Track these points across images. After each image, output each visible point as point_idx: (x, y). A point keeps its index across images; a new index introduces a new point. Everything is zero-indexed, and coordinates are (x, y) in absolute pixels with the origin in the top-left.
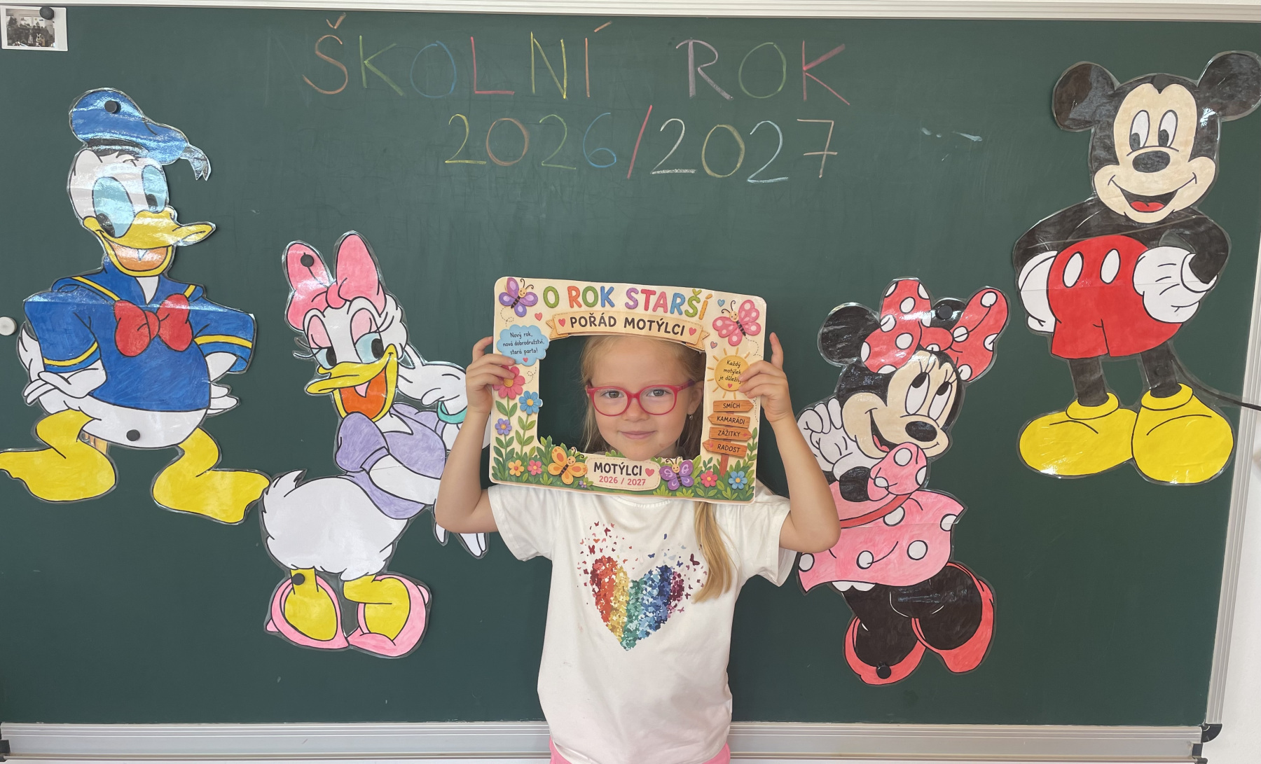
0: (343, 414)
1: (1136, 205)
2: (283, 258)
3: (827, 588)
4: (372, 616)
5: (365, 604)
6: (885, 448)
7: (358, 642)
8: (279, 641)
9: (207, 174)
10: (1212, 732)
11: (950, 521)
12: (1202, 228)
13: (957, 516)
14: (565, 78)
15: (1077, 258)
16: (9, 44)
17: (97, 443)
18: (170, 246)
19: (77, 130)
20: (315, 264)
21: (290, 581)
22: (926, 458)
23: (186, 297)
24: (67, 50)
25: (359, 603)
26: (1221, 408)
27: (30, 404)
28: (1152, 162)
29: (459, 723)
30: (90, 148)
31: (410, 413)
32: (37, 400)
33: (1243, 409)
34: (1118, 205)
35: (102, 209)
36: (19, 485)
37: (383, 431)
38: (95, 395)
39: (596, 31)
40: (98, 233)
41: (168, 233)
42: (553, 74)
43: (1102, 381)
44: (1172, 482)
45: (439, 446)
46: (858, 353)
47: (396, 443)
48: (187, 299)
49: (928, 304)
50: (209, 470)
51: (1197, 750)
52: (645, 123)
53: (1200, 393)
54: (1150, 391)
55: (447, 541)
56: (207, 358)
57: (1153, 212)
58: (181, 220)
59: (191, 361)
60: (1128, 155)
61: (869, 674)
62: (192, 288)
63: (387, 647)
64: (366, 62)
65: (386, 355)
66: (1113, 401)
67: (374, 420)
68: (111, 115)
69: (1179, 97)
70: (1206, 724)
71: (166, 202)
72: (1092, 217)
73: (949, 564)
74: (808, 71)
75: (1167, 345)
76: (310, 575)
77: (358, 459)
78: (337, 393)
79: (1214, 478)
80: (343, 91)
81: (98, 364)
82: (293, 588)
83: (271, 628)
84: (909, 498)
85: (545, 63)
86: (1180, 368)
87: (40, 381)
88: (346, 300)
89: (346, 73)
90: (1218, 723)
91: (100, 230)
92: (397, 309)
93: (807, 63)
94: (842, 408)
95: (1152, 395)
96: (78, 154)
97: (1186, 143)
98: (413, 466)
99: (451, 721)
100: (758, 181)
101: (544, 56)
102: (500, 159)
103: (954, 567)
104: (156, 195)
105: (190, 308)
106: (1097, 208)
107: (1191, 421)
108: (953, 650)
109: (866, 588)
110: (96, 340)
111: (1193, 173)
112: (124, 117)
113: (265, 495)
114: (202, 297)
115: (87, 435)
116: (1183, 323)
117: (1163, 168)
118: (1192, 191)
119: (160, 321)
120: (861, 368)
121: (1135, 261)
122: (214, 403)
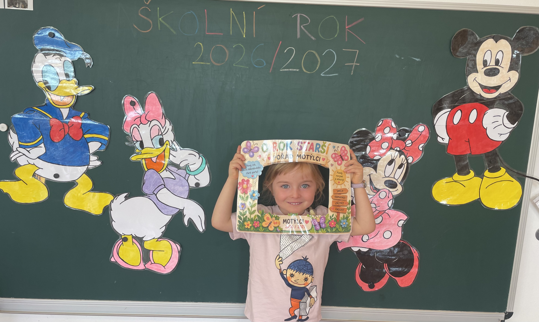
0: (146, 170)
1: (485, 90)
2: (123, 102)
3: (349, 249)
4: (156, 257)
5: (153, 251)
7: (149, 267)
8: (116, 265)
9: (91, 64)
10: (509, 315)
11: (402, 223)
12: (511, 101)
13: (405, 221)
14: (245, 28)
15: (459, 112)
16: (8, 7)
17: (41, 179)
18: (74, 95)
19: (37, 44)
20: (136, 105)
21: (121, 240)
22: (393, 196)
23: (80, 117)
24: (33, 10)
25: (150, 250)
26: (517, 178)
27: (12, 161)
28: (492, 72)
29: (191, 302)
30: (41, 52)
31: (174, 170)
32: (16, 159)
33: (527, 179)
34: (477, 90)
35: (46, 79)
36: (6, 196)
37: (163, 177)
38: (40, 158)
39: (258, 9)
40: (44, 89)
41: (74, 89)
42: (240, 26)
43: (468, 165)
44: (496, 209)
45: (186, 185)
46: (365, 149)
47: (169, 183)
49: (395, 130)
50: (88, 192)
52: (278, 49)
53: (508, 171)
54: (488, 170)
55: (188, 225)
56: (89, 144)
57: (492, 93)
58: (79, 84)
59: (82, 145)
60: (482, 69)
61: (365, 287)
62: (83, 113)
63: (162, 270)
64: (160, 19)
65: (165, 145)
66: (472, 173)
67: (159, 173)
68: (50, 38)
69: (504, 45)
70: (506, 312)
71: (73, 77)
73: (400, 241)
74: (347, 29)
75: (496, 151)
76: (130, 238)
77: (152, 189)
78: (143, 160)
79: (513, 207)
80: (150, 31)
81: (42, 145)
82: (122, 243)
83: (113, 260)
84: (384, 212)
85: (236, 22)
86: (501, 160)
87: (17, 151)
88: (149, 121)
89: (152, 23)
90: (511, 311)
92: (170, 125)
93: (348, 25)
96: (36, 54)
97: (507, 64)
98: (175, 193)
99: (188, 302)
100: (325, 75)
101: (236, 18)
102: (216, 63)
103: (403, 242)
104: (69, 73)
105: (82, 122)
106: (468, 91)
107: (504, 183)
108: (401, 278)
109: (365, 250)
110: (42, 135)
111: (509, 78)
112: (56, 39)
113: (112, 203)
114: (87, 117)
115: (37, 175)
116: (503, 141)
117: (497, 75)
118: (509, 85)
119: (69, 128)
120: (366, 157)
121: (483, 114)
122: (91, 164)
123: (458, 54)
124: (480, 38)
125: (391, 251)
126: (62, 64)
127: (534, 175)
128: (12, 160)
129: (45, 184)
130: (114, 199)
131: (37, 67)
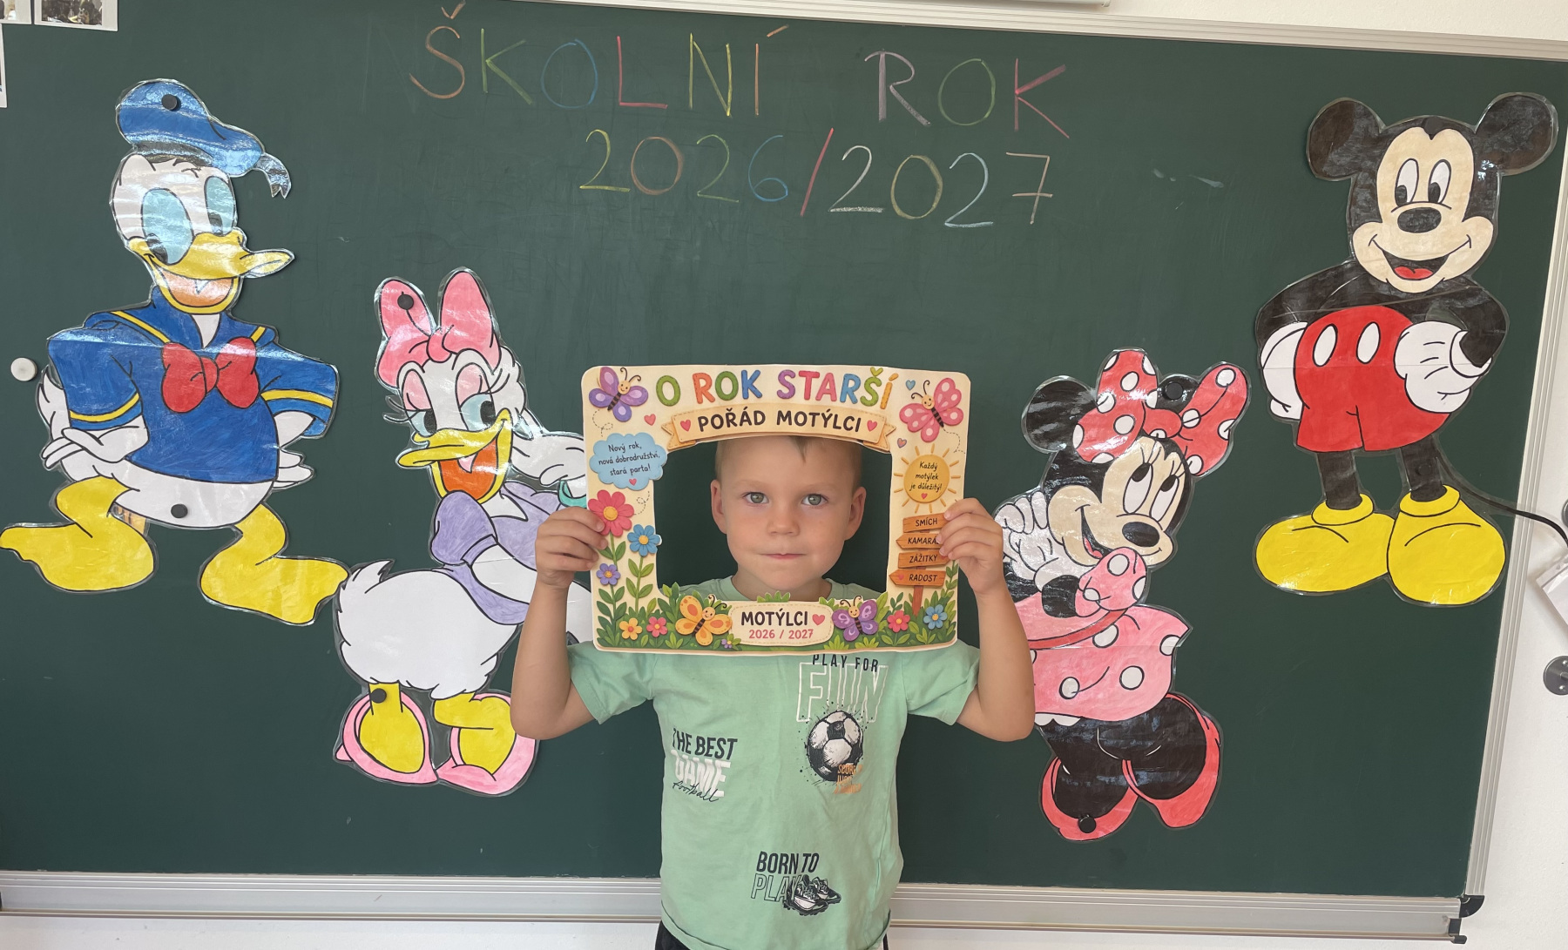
0: (443, 493)
1: (1400, 271)
4: (468, 747)
5: (460, 728)
6: (1097, 553)
7: (449, 776)
8: (350, 769)
9: (286, 189)
10: (1472, 905)
11: (1171, 644)
12: (1472, 302)
13: (1180, 639)
14: (730, 91)
15: (1330, 331)
16: (44, 19)
17: (132, 517)
18: (235, 277)
19: (127, 130)
20: (415, 307)
21: (368, 698)
22: (1146, 567)
23: (252, 341)
24: (116, 30)
25: (453, 727)
26: (1491, 516)
27: (49, 468)
28: (1420, 221)
29: (571, 878)
30: (140, 153)
31: (525, 493)
32: (59, 463)
33: (1518, 518)
34: (1379, 269)
35: (153, 230)
36: (30, 571)
37: (491, 516)
38: (133, 459)
39: (769, 36)
41: (234, 261)
42: (715, 85)
43: (1355, 481)
44: (1433, 603)
46: (1067, 434)
48: (255, 344)
49: (1154, 383)
50: (273, 556)
51: (1454, 926)
52: (824, 149)
53: (1467, 497)
54: (1410, 494)
56: (277, 418)
57: (1420, 280)
58: (251, 245)
59: (256, 421)
60: (1392, 211)
61: (1069, 828)
62: (261, 330)
63: (485, 783)
64: (487, 61)
65: (498, 424)
66: (1367, 503)
67: (480, 501)
68: (169, 112)
69: (1453, 145)
70: (1465, 895)
71: (233, 223)
72: (1350, 282)
73: (1168, 696)
74: (1019, 96)
75: (1432, 439)
76: (393, 691)
77: (459, 549)
78: (435, 467)
80: (458, 94)
81: (139, 421)
82: (371, 707)
83: (341, 755)
84: (1123, 614)
85: (706, 73)
86: (1446, 467)
87: (64, 439)
88: (452, 353)
89: (463, 74)
90: (1479, 894)
91: (149, 255)
92: (513, 366)
93: (1019, 87)
94: (1048, 502)
95: (1413, 497)
96: (125, 158)
97: (1460, 199)
98: (526, 560)
99: (561, 876)
100: (957, 226)
101: (705, 62)
102: (647, 187)
103: (1174, 699)
104: (220, 214)
106: (1354, 273)
107: (1456, 530)
108: (1170, 800)
109: (1069, 722)
110: (138, 391)
111: (1468, 236)
112: (185, 114)
113: (342, 589)
114: (273, 341)
115: (120, 509)
116: (1450, 413)
117: (1434, 228)
118: (1465, 257)
119: (218, 370)
120: (1072, 456)
121: (1397, 338)
122: (282, 475)
123: (1325, 169)
125: (1140, 726)
126: (200, 186)
127: (1537, 508)
129: (146, 536)
130: (348, 577)
131: (125, 195)
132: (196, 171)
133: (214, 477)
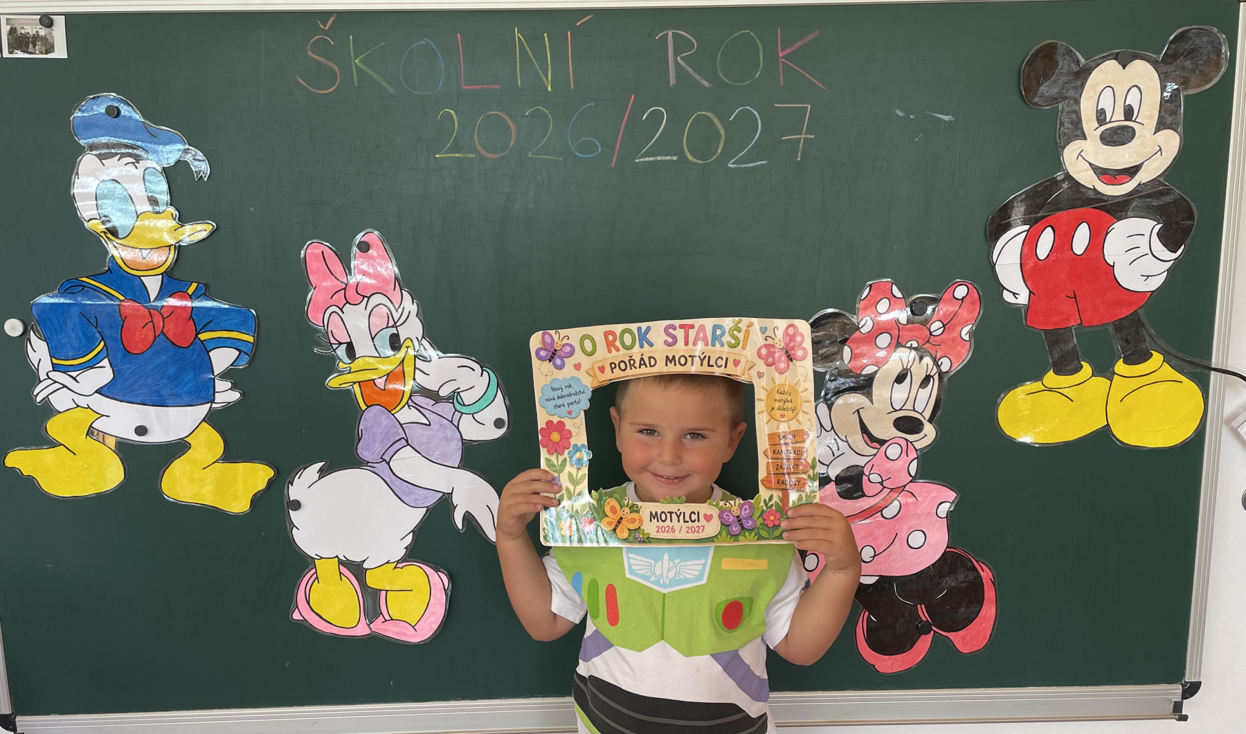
0: (363, 407)
1: (1103, 178)
4: (394, 605)
5: (387, 591)
6: (875, 445)
7: (380, 629)
8: (304, 627)
9: (206, 174)
10: (1191, 689)
11: (944, 508)
12: (1168, 199)
13: (951, 504)
14: (550, 71)
15: (1049, 231)
16: (11, 52)
17: (107, 440)
18: (172, 245)
19: (79, 135)
21: (314, 571)
22: (916, 450)
23: (188, 294)
24: (66, 57)
25: (381, 590)
26: (1192, 373)
27: (39, 402)
28: (1118, 136)
29: (463, 701)
30: (92, 152)
31: (427, 404)
32: (47, 399)
33: (1213, 374)
34: (1087, 178)
37: (402, 423)
38: (103, 392)
39: (578, 24)
40: (103, 234)
41: (170, 233)
42: (538, 67)
43: (1076, 350)
44: (1146, 446)
45: (455, 436)
47: (415, 434)
48: (190, 296)
50: (216, 462)
51: (1178, 707)
52: (628, 112)
54: (1122, 359)
55: (465, 529)
56: (210, 354)
57: (1120, 184)
58: (182, 220)
59: (195, 356)
60: (1095, 130)
62: (194, 285)
63: (409, 634)
64: (357, 61)
65: (404, 348)
66: (1087, 369)
67: (393, 412)
68: (110, 119)
69: (1143, 73)
70: (1185, 682)
71: (167, 203)
72: (1064, 190)
73: (948, 550)
74: (784, 57)
75: (1138, 314)
77: (378, 450)
78: (356, 386)
80: (334, 90)
81: (105, 362)
83: (296, 616)
84: (903, 490)
85: (529, 57)
86: (1151, 337)
87: (49, 380)
88: (364, 296)
89: (338, 72)
90: (1197, 680)
91: (104, 232)
92: (413, 304)
93: (783, 50)
94: (830, 410)
95: (1126, 362)
96: (80, 158)
97: (1151, 117)
98: (431, 456)
99: (455, 700)
100: (738, 166)
101: (528, 49)
102: (488, 152)
103: (953, 552)
104: (157, 196)
105: (194, 305)
106: (1066, 182)
107: (1162, 386)
108: (961, 632)
109: (870, 581)
110: (103, 339)
111: (1159, 146)
112: (124, 120)
114: (205, 294)
115: (96, 431)
116: (1152, 292)
117: (1129, 142)
118: (1158, 163)
119: (164, 319)
121: (1105, 233)
122: (218, 398)
123: (1036, 100)
124: (1086, 60)
126: (140, 176)
127: (1229, 365)
128: (39, 399)
129: (117, 451)
131: (83, 187)
132: (136, 164)
133: (168, 402)
